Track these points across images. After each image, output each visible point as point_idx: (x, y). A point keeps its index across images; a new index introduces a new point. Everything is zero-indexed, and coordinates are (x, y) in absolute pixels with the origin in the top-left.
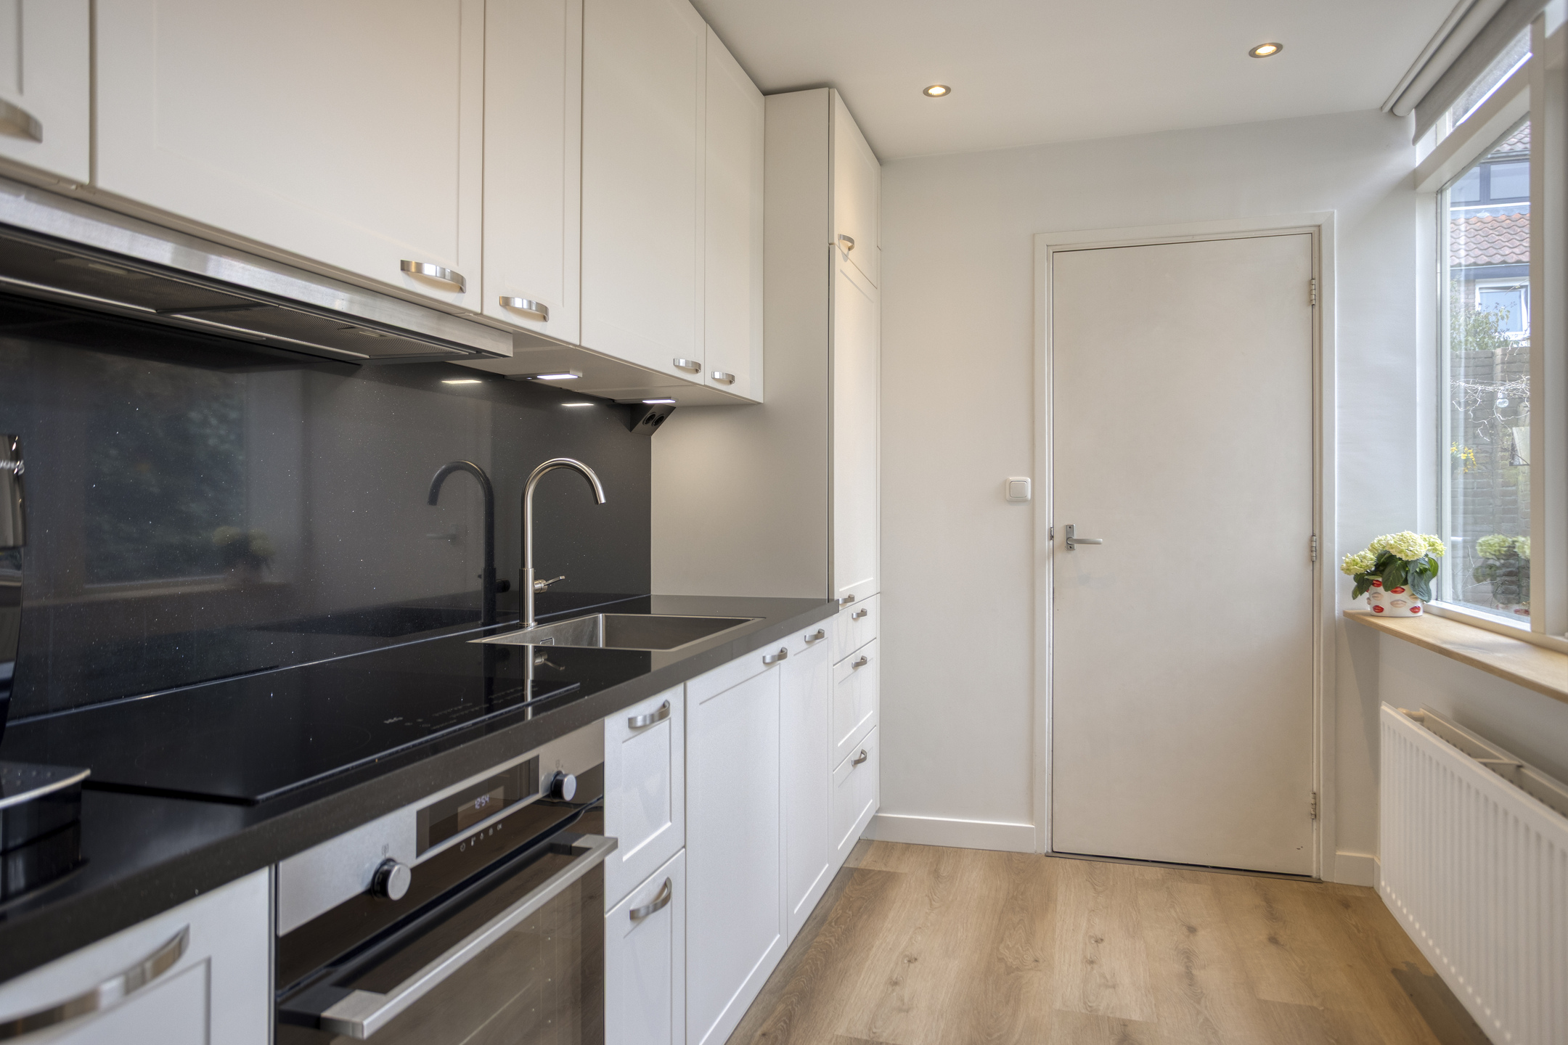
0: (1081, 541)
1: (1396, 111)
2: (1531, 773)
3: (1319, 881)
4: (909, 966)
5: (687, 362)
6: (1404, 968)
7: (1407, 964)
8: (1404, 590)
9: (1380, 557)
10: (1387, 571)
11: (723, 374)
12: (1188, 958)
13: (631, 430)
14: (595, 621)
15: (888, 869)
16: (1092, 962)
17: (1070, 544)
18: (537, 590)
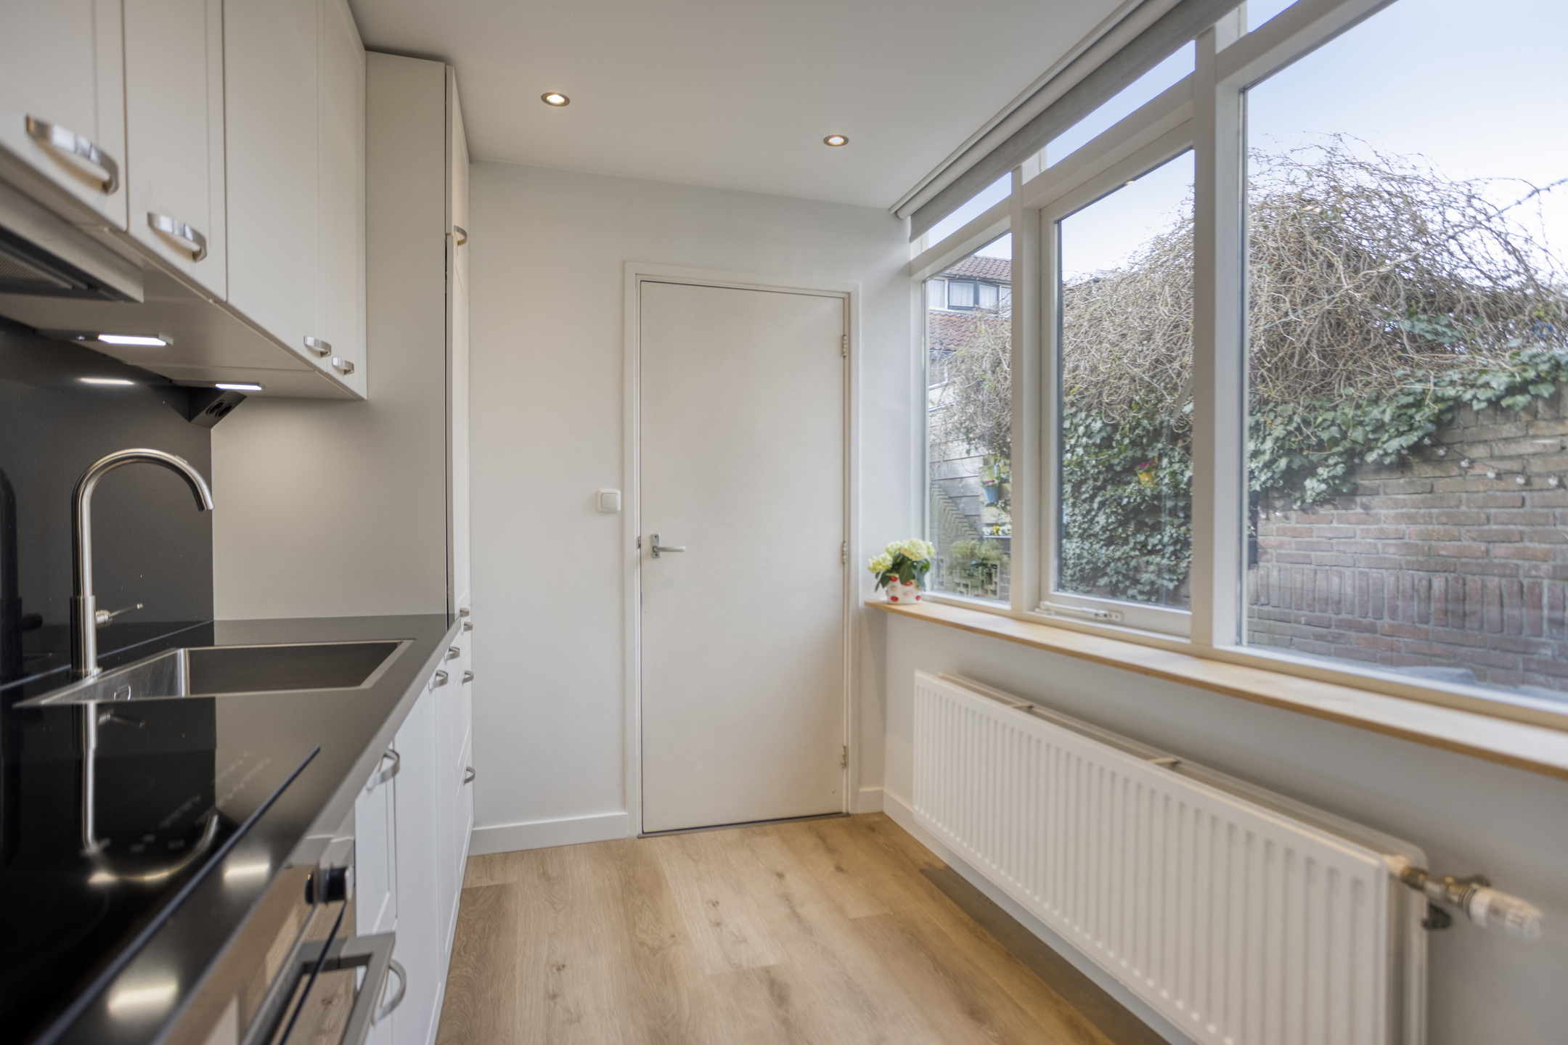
0: (664, 550)
1: (899, 214)
2: (1038, 709)
3: (848, 815)
4: (560, 975)
5: (316, 341)
6: (926, 867)
7: (926, 863)
8: (911, 583)
9: (896, 558)
10: (902, 568)
11: (342, 361)
12: (788, 900)
13: (190, 418)
14: (174, 658)
15: (496, 883)
16: (718, 924)
17: (656, 551)
18: (100, 624)
